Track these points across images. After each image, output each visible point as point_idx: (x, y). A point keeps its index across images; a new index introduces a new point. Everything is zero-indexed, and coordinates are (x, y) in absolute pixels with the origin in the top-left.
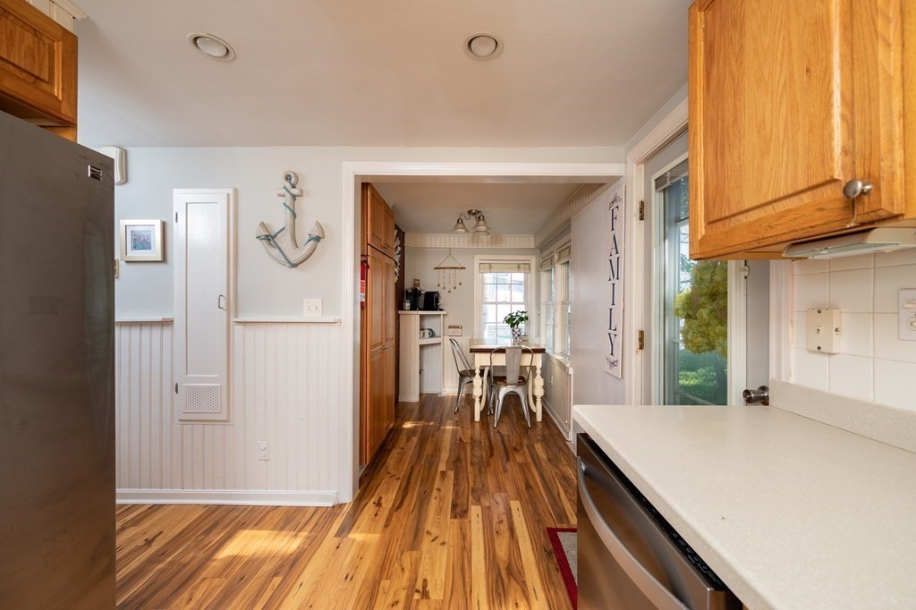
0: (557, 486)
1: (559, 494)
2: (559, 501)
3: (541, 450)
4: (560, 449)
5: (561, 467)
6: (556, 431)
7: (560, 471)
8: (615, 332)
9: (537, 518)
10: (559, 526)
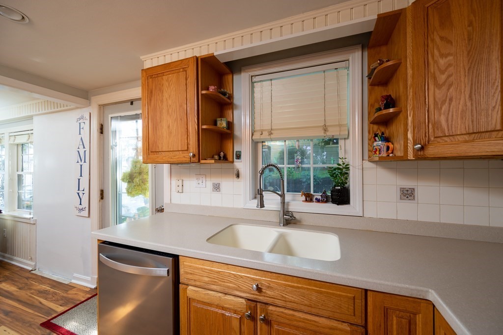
0: (37, 300)
1: (41, 303)
2: (43, 307)
3: (8, 286)
4: (27, 278)
5: (34, 288)
6: (18, 269)
7: (35, 290)
8: (83, 192)
9: (28, 325)
10: (49, 318)
